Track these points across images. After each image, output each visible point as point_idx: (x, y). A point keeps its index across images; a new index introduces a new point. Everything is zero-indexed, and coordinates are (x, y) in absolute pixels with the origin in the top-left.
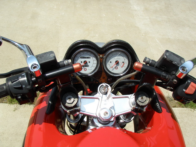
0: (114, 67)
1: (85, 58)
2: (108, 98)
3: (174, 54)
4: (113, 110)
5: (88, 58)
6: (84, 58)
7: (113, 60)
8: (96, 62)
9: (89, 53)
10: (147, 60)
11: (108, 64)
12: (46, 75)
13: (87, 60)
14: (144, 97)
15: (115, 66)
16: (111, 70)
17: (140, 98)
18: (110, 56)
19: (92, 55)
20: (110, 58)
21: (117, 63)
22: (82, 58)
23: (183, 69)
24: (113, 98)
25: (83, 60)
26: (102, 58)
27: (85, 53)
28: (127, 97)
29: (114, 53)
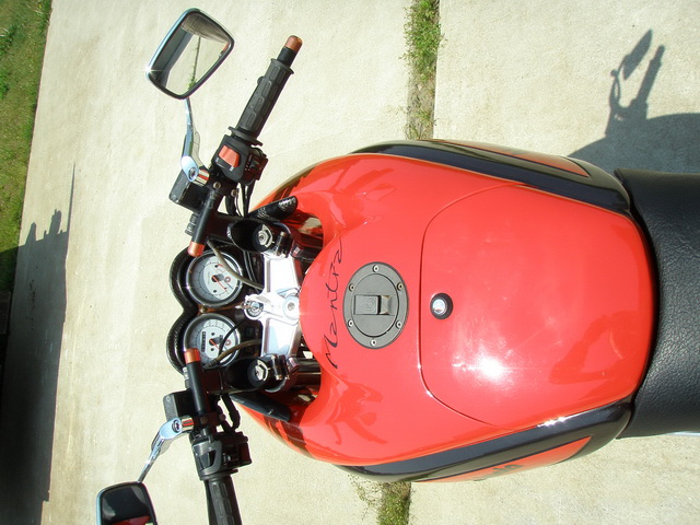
0: (225, 285)
1: (204, 342)
2: (268, 301)
3: (176, 184)
4: (288, 293)
5: (204, 337)
6: (204, 344)
7: (211, 286)
8: (213, 321)
9: (195, 334)
10: (190, 230)
11: (218, 297)
12: (199, 409)
13: (209, 337)
14: (260, 233)
15: (222, 282)
16: (231, 292)
17: (263, 243)
18: (201, 293)
19: (198, 328)
20: (207, 292)
21: (216, 278)
22: (203, 349)
23: (193, 174)
24: (269, 291)
25: (208, 346)
26: (206, 309)
27: (193, 341)
28: (269, 264)
29: (197, 286)
